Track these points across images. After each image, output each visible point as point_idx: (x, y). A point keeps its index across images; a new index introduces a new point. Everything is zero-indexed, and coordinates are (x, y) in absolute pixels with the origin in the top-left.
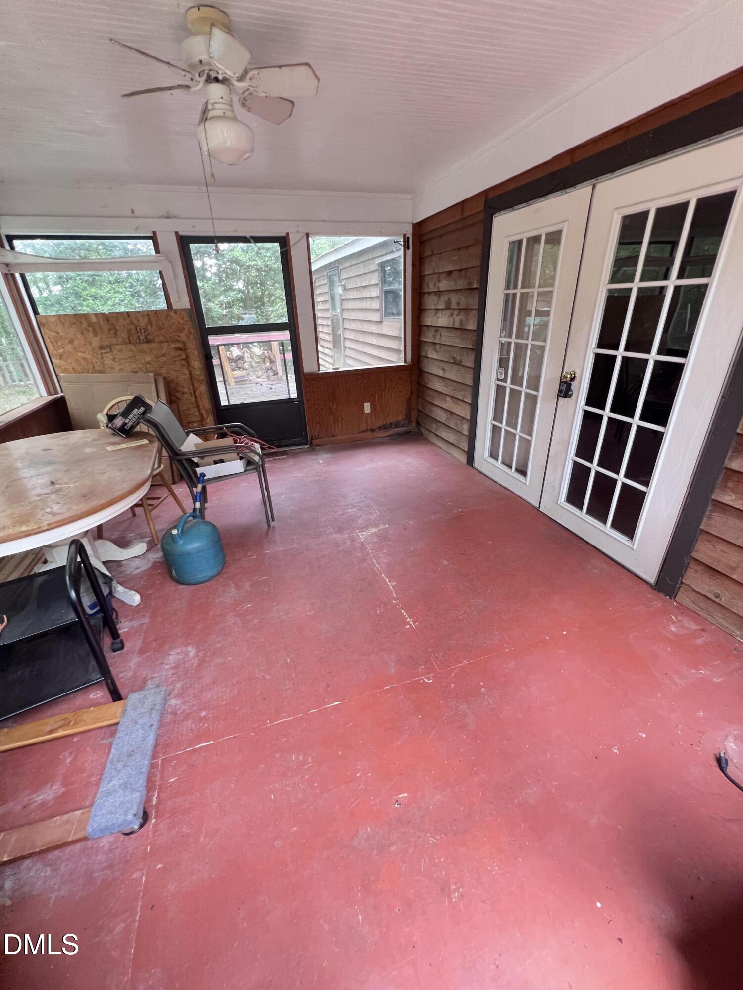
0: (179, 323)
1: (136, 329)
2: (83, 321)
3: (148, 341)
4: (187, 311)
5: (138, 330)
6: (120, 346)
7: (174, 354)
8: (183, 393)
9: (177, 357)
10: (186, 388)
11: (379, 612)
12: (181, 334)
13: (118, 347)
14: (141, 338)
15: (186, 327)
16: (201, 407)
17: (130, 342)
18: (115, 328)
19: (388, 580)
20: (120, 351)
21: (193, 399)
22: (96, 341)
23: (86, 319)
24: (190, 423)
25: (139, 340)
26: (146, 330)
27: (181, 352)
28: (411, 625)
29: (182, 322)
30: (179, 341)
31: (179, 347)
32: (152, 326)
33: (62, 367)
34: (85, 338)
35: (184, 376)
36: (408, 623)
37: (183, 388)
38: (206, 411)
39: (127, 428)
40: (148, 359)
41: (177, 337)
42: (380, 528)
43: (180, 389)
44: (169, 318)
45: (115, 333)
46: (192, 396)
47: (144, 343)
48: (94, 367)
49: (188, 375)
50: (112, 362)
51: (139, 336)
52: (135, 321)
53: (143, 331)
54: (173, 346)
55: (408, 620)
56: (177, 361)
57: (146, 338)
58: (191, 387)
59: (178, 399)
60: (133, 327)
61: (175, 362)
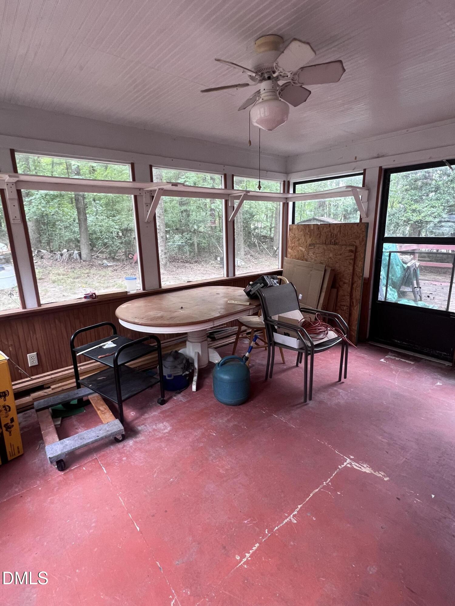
0: (358, 233)
1: (331, 235)
2: (307, 228)
3: (335, 244)
4: (366, 224)
5: (332, 236)
6: (319, 245)
7: (347, 254)
8: (344, 283)
9: (348, 256)
10: (347, 279)
11: (246, 522)
12: (356, 241)
13: (318, 245)
14: (332, 241)
15: (361, 236)
16: (354, 296)
17: (325, 244)
18: (320, 234)
19: (296, 513)
20: (318, 248)
21: (349, 289)
22: (309, 241)
23: (309, 227)
24: (342, 305)
25: (331, 242)
26: (337, 235)
27: (352, 253)
28: (241, 560)
29: (360, 232)
30: (353, 245)
31: (352, 250)
32: (340, 234)
33: (291, 254)
34: (305, 239)
35: (349, 271)
36: (243, 557)
37: (345, 279)
38: (356, 301)
39: (251, 294)
40: (331, 255)
41: (353, 243)
42: (376, 474)
43: (344, 280)
44: (352, 229)
45: (320, 237)
46: (349, 286)
47: (333, 244)
48: (304, 256)
49: (351, 271)
50: (312, 255)
51: (331, 240)
52: (332, 230)
53: (334, 237)
54: (348, 248)
55: (247, 554)
56: (348, 259)
57: (335, 242)
58: (351, 280)
59: (340, 286)
60: (330, 233)
61: (346, 260)
